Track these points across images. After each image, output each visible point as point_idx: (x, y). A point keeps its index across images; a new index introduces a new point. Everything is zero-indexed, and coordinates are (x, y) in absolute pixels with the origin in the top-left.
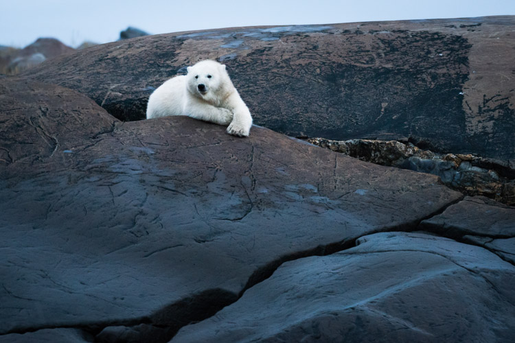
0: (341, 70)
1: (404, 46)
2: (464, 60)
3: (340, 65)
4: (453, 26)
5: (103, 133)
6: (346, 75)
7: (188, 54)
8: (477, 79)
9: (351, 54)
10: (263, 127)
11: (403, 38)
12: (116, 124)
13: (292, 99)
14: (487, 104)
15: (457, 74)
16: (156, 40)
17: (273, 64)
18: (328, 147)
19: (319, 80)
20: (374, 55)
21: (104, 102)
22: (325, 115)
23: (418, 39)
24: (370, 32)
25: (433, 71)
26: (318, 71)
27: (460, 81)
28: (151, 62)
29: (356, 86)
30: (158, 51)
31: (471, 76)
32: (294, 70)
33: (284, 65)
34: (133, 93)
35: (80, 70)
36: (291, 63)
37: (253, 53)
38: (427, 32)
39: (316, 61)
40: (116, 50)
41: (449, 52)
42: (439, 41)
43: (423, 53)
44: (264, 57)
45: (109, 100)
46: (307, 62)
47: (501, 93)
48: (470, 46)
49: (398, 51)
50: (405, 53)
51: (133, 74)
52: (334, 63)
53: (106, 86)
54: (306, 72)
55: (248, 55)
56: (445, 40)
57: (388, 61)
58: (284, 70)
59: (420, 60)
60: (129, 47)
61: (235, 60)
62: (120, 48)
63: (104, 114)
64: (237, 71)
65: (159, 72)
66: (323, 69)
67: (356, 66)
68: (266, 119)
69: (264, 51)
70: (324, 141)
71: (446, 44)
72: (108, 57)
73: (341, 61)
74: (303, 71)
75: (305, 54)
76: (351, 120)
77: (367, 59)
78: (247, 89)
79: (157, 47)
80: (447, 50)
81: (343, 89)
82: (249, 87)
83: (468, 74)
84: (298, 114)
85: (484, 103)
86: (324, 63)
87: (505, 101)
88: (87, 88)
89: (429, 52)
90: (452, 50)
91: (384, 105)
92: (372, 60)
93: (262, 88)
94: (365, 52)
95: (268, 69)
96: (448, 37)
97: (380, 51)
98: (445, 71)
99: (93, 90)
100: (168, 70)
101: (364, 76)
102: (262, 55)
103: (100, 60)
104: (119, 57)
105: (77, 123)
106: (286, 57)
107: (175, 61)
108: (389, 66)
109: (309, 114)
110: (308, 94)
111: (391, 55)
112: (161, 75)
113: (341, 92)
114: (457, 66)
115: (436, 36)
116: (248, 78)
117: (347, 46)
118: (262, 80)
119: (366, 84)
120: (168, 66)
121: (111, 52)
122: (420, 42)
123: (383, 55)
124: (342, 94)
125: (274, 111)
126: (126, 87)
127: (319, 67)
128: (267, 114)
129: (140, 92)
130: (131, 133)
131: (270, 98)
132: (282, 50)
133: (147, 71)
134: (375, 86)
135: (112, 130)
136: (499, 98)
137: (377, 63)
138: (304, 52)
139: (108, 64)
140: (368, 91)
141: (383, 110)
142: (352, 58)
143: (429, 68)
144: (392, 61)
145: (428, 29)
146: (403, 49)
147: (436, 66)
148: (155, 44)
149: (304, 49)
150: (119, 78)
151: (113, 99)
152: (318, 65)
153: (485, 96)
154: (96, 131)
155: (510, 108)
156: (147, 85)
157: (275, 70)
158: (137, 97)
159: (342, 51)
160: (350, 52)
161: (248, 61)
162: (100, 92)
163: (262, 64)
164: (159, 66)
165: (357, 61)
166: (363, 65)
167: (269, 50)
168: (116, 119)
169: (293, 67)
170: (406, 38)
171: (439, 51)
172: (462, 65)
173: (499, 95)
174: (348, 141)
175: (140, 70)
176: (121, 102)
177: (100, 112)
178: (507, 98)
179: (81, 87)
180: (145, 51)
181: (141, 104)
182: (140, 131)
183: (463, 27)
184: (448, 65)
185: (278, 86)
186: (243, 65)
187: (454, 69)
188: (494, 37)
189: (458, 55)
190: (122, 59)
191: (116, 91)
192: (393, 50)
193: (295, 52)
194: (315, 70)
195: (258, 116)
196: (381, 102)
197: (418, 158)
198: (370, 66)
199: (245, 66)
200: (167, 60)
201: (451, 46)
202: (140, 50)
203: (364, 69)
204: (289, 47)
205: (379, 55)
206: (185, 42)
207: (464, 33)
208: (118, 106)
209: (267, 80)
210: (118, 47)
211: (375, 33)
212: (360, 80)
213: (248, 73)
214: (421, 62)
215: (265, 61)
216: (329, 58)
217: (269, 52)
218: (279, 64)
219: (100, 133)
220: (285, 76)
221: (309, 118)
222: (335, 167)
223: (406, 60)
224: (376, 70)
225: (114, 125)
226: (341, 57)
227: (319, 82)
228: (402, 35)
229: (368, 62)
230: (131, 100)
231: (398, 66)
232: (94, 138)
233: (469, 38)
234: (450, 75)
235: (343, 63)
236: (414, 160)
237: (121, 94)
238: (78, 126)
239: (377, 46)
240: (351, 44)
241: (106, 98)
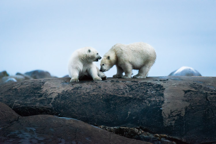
0: (111, 97)
1: (137, 88)
2: (162, 95)
3: (111, 95)
4: (156, 80)
5: (14, 121)
6: (113, 99)
7: (47, 88)
8: (167, 103)
9: (115, 91)
10: (79, 120)
11: (136, 85)
12: (19, 117)
13: (91, 109)
14: (172, 114)
15: (159, 100)
16: (33, 82)
17: (82, 94)
18: (106, 129)
19: (102, 101)
20: (125, 91)
21: (12, 107)
22: (105, 116)
23: (142, 85)
24: (122, 82)
25: (149, 99)
26: (101, 97)
27: (161, 104)
28: (31, 91)
29: (118, 104)
30: (34, 86)
31: (165, 102)
32: (91, 97)
33: (87, 94)
34: (25, 104)
35: (1, 94)
36: (90, 94)
37: (74, 89)
38: (146, 82)
39: (101, 93)
40: (16, 85)
41: (155, 91)
42: (151, 86)
43: (145, 91)
44: (79, 91)
45: (15, 107)
46: (97, 94)
47: (178, 109)
48: (164, 89)
49: (134, 90)
50: (137, 91)
51: (24, 96)
52: (108, 94)
53: (13, 101)
54: (97, 98)
55: (72, 90)
56: (154, 86)
57: (130, 94)
58: (87, 96)
59: (144, 94)
60: (22, 85)
61: (67, 91)
62: (18, 85)
63: (14, 113)
64: (68, 96)
65: (35, 96)
66: (103, 96)
67: (117, 96)
68: (80, 117)
69: (78, 88)
70: (104, 127)
71: (154, 88)
72: (13, 88)
73: (111, 93)
74: (95, 97)
75: (96, 90)
76: (116, 119)
77: (122, 93)
78: (72, 104)
79: (33, 85)
80: (155, 90)
81: (112, 105)
82: (73, 103)
83: (164, 101)
84: (93, 115)
85: (171, 113)
86: (104, 94)
87: (180, 113)
88: (5, 102)
89: (147, 91)
90: (157, 90)
91: (129, 113)
92: (124, 93)
93: (78, 104)
94: (120, 90)
95: (81, 96)
96: (155, 85)
97: (127, 90)
98: (154, 99)
99: (8, 102)
100: (39, 95)
101: (121, 100)
102: (78, 90)
103: (10, 90)
104: (18, 89)
105: (3, 116)
106: (88, 91)
107: (42, 91)
108: (131, 96)
109: (98, 116)
110: (98, 107)
111: (131, 92)
112: (36, 97)
113: (111, 106)
114: (159, 97)
115: (150, 84)
116: (72, 99)
117: (113, 87)
118: (78, 100)
119: (121, 103)
120: (39, 93)
121: (14, 86)
122: (143, 87)
123: (128, 92)
124: (112, 108)
125: (83, 114)
126: (21, 101)
127: (102, 96)
128: (81, 115)
129: (27, 104)
130: (26, 121)
131: (82, 108)
132: (86, 88)
133: (30, 95)
134: (125, 105)
135: (18, 120)
136: (177, 111)
137: (126, 95)
138: (96, 89)
139: (14, 91)
140: (122, 106)
141: (129, 115)
142: (116, 92)
143: (148, 98)
144: (132, 94)
145: (146, 81)
146: (137, 89)
147: (150, 97)
148: (33, 83)
149: (95, 88)
150: (18, 97)
151: (16, 107)
152: (101, 95)
153: (171, 110)
154: (11, 120)
155: (182, 115)
156: (30, 101)
157: (83, 96)
158: (26, 106)
159: (111, 89)
160: (114, 90)
161: (72, 92)
162: (11, 103)
163: (78, 94)
164: (35, 93)
165: (118, 94)
166: (120, 96)
167: (81, 88)
168: (19, 115)
169: (91, 95)
170: (137, 84)
171: (151, 90)
172: (161, 97)
173: (177, 110)
174: (115, 127)
175: (27, 94)
176: (20, 108)
177: (12, 112)
178: (180, 112)
179: (2, 101)
180: (29, 86)
181: (28, 109)
182: (30, 121)
183: (161, 80)
184: (156, 97)
185: (85, 103)
186: (70, 94)
187: (158, 98)
188: (174, 86)
189: (159, 92)
190: (19, 89)
191: (17, 103)
192: (132, 89)
193: (92, 89)
194: (100, 97)
195: (77, 116)
196: (128, 111)
197: (143, 135)
198: (123, 96)
199: (71, 94)
200: (38, 91)
201: (156, 89)
202: (26, 86)
203: (120, 97)
204: (89, 87)
205: (126, 91)
206: (45, 83)
207: (161, 83)
208: (18, 109)
209: (81, 101)
210: (17, 84)
211: (124, 82)
212: (119, 102)
213: (72, 97)
214: (144, 95)
215: (79, 93)
216: (106, 92)
217: (81, 89)
218: (85, 94)
219: (13, 121)
220: (88, 99)
221: (98, 117)
222: (110, 138)
223: (138, 94)
224: (126, 98)
225: (18, 118)
226: (111, 92)
227: (102, 102)
228: (136, 83)
229: (122, 94)
230: (24, 107)
231: (135, 96)
232: (11, 123)
233: (164, 85)
234: (156, 101)
235: (111, 94)
236: (142, 136)
237: (20, 105)
238: (4, 118)
239: (125, 87)
240: (115, 86)
241: (13, 106)
